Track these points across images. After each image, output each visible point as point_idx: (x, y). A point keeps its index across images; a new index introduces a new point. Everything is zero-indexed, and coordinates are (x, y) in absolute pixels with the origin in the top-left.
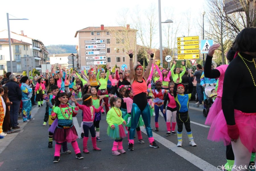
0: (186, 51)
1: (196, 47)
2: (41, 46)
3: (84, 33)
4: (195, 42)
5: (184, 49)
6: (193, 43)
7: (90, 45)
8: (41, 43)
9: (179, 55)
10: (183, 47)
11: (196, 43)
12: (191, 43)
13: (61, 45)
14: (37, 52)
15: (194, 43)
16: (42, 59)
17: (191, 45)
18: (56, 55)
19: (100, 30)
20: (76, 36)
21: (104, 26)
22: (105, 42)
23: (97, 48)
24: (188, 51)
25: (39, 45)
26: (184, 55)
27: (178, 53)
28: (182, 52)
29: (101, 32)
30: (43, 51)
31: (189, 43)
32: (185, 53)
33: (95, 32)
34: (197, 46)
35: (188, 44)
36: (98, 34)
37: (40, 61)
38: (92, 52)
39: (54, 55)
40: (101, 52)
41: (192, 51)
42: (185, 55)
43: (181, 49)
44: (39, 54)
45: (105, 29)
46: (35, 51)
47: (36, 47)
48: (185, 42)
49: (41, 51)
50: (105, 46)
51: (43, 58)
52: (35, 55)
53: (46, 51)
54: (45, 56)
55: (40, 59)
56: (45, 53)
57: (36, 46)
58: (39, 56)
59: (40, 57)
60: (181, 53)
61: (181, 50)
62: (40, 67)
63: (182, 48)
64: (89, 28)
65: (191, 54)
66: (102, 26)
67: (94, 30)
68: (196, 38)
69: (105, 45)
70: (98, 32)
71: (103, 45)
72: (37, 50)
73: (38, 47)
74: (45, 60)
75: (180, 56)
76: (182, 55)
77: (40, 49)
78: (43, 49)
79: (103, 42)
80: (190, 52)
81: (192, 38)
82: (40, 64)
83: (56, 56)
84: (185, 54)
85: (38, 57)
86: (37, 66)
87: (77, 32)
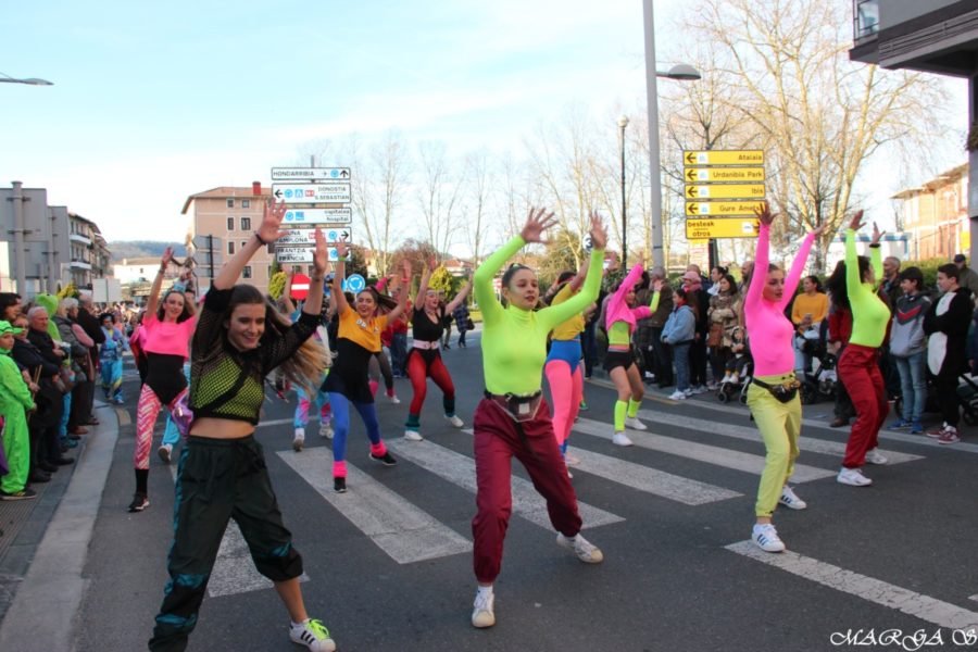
0: (717, 205)
1: (754, 191)
2: (92, 234)
3: (209, 202)
4: (749, 174)
5: (707, 196)
6: (743, 175)
7: (293, 188)
8: (92, 226)
9: (692, 221)
10: (706, 188)
11: (754, 175)
12: (735, 175)
13: (141, 242)
14: (80, 248)
15: (746, 174)
16: (94, 267)
17: (738, 183)
18: (130, 260)
19: (251, 194)
20: (184, 211)
21: (262, 186)
22: (347, 177)
23: (317, 198)
24: (726, 205)
25: (87, 231)
26: (709, 221)
27: (689, 213)
28: (704, 210)
29: (252, 199)
30: (97, 246)
31: (727, 175)
32: (714, 213)
33: (237, 199)
34: (756, 187)
35: (725, 179)
36: (245, 204)
37: (88, 273)
38: (298, 214)
39: (125, 261)
40: (331, 212)
41: (741, 208)
42: (714, 221)
43: (698, 195)
44: (87, 255)
45: (263, 193)
46: (75, 246)
47: (78, 234)
48: (712, 170)
49: (91, 247)
50: (347, 193)
51: (98, 265)
52: (75, 257)
53: (106, 248)
54: (104, 263)
55: (88, 267)
56: (101, 253)
57: (80, 231)
58: (87, 260)
59: (89, 263)
60: (700, 212)
61: (699, 200)
62: (90, 287)
63: (703, 192)
64: (222, 189)
65: (735, 217)
66: (257, 185)
67: (234, 195)
68: (754, 158)
69: (347, 187)
70: (245, 200)
71: (343, 186)
72: (82, 244)
73: (84, 236)
74: (102, 271)
75: (694, 224)
76: (703, 221)
77: (88, 242)
78: (97, 241)
79: (342, 177)
80: (733, 209)
81: (740, 158)
82: (88, 281)
83: (129, 263)
84: (710, 217)
85: (85, 262)
86: (81, 284)
87: (191, 199)
